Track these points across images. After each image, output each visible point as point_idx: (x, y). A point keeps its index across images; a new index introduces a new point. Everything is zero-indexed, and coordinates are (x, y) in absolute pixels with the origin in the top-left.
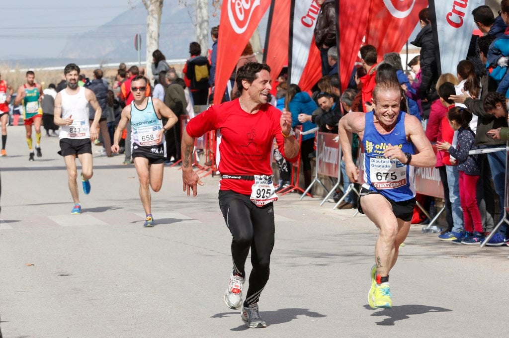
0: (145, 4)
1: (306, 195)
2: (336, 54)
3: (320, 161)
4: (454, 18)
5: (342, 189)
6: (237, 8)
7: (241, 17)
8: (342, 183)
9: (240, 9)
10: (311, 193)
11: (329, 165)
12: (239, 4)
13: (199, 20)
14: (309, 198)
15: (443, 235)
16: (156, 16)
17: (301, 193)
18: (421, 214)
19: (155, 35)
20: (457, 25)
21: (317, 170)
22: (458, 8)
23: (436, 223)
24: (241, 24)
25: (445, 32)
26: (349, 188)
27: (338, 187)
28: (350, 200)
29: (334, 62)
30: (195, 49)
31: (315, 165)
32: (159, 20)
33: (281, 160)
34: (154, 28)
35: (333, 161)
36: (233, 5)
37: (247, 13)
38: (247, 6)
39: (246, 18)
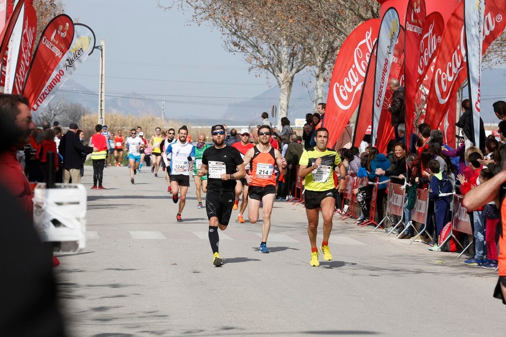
0: (279, 84)
1: (379, 227)
2: (404, 129)
3: (390, 204)
5: (404, 224)
6: (341, 91)
7: (345, 98)
8: (404, 220)
9: (344, 93)
10: (382, 226)
11: (396, 207)
12: (342, 88)
13: (316, 98)
14: (381, 230)
15: (468, 261)
16: (286, 93)
17: (375, 226)
18: (457, 245)
19: (285, 107)
21: (388, 210)
24: (345, 103)
26: (409, 224)
27: (401, 223)
28: (408, 233)
29: (403, 135)
31: (386, 207)
32: (289, 96)
33: (362, 202)
34: (284, 102)
35: (399, 204)
36: (337, 89)
37: (350, 95)
38: (350, 90)
39: (350, 99)
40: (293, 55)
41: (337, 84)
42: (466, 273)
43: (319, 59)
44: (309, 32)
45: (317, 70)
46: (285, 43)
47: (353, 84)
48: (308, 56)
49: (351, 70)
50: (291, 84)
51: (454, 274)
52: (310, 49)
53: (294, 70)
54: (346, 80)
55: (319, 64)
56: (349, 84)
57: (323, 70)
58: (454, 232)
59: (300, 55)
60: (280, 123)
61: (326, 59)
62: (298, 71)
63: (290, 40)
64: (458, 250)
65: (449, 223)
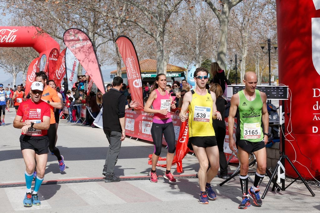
4: (71, 79)
6: (30, 77)
7: (32, 79)
15: (68, 121)
18: (64, 117)
19: (15, 82)
20: (71, 81)
22: (72, 77)
23: (67, 119)
24: (31, 80)
25: (69, 82)
30: (22, 85)
32: (16, 79)
34: (14, 81)
36: (29, 76)
37: (33, 78)
38: (33, 77)
39: (33, 79)
40: (16, 69)
41: (29, 75)
42: (68, 125)
43: (23, 69)
44: (20, 62)
45: (23, 72)
46: (14, 65)
47: (34, 75)
48: (20, 69)
49: (33, 71)
50: (16, 76)
51: (65, 125)
52: (21, 67)
53: (17, 73)
54: (31, 74)
55: (24, 70)
56: (32, 75)
57: (25, 72)
58: (64, 114)
59: (18, 69)
60: (14, 87)
61: (25, 69)
62: (18, 73)
63: (16, 65)
64: (65, 118)
65: (62, 112)
